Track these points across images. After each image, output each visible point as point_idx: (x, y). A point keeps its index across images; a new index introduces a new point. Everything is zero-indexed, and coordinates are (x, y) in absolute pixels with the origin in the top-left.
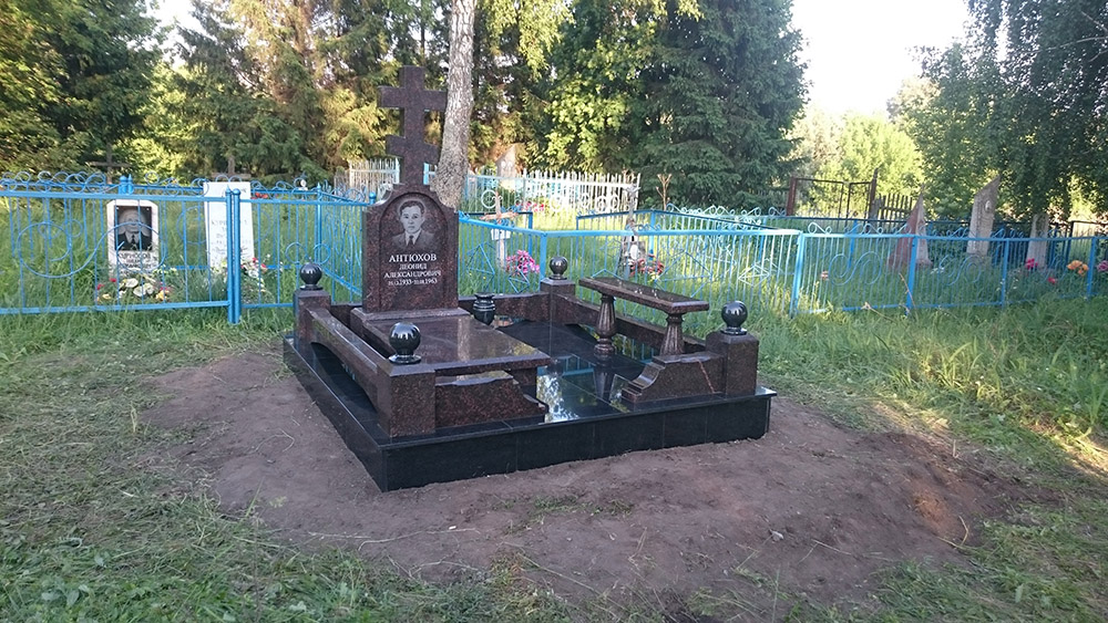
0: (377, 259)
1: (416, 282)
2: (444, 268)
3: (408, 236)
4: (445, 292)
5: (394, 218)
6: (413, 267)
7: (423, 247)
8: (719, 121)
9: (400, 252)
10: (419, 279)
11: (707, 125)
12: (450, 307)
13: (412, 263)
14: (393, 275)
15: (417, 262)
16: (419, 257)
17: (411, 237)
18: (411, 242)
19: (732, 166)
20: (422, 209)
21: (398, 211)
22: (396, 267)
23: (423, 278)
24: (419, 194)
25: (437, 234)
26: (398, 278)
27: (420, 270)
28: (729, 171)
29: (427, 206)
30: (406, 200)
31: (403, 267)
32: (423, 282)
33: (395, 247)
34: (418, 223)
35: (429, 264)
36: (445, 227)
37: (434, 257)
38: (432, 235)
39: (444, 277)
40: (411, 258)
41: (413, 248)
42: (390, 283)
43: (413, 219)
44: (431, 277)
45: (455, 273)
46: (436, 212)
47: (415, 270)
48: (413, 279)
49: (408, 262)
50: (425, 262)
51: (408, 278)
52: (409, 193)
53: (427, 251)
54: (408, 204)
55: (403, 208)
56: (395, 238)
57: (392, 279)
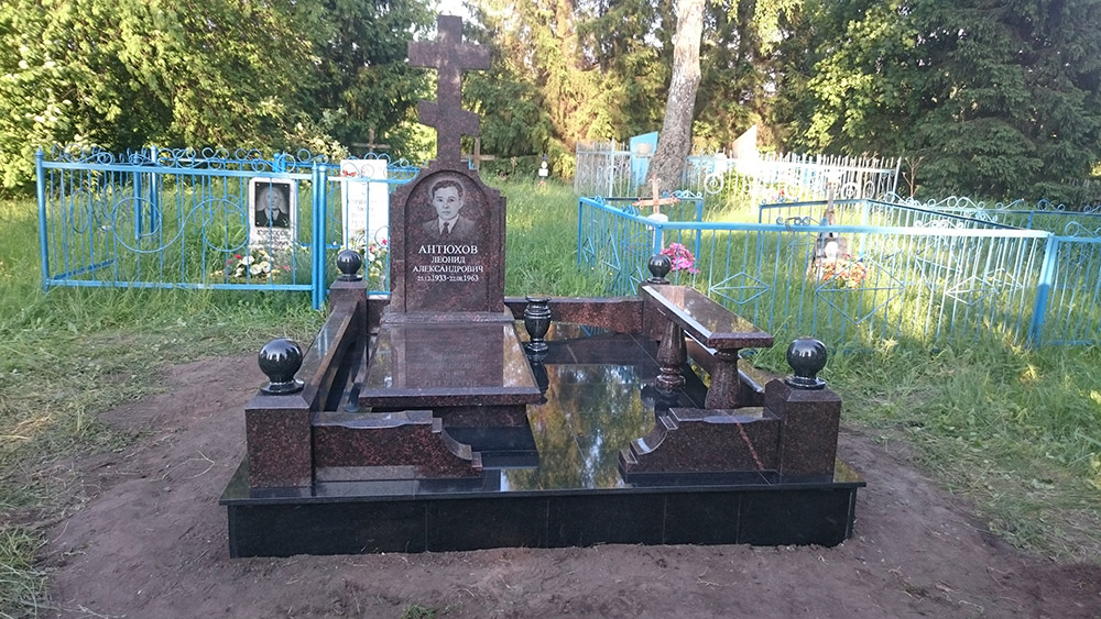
0: (402, 249)
1: (452, 279)
2: (487, 262)
4: (491, 292)
5: (426, 200)
6: (448, 260)
7: (461, 236)
8: (1019, 94)
9: (432, 241)
11: (1002, 100)
12: (494, 311)
13: (447, 255)
14: (424, 269)
15: (453, 255)
16: (456, 249)
17: (446, 225)
18: (446, 230)
20: (460, 191)
21: (430, 193)
22: (427, 259)
23: (460, 273)
24: (455, 172)
25: (480, 221)
26: (430, 273)
27: (457, 264)
28: (1028, 155)
29: (466, 187)
30: (440, 180)
32: (460, 279)
33: (426, 235)
34: (455, 207)
35: (469, 258)
37: (474, 250)
38: (472, 223)
39: (487, 274)
40: (446, 250)
41: (448, 238)
42: (420, 278)
43: (448, 203)
44: (470, 274)
45: (500, 269)
46: (477, 195)
47: (451, 264)
48: (448, 274)
49: (442, 254)
50: (463, 255)
51: (442, 273)
52: (442, 171)
53: (466, 242)
54: (442, 185)
55: (436, 189)
56: (426, 225)
57: (422, 274)
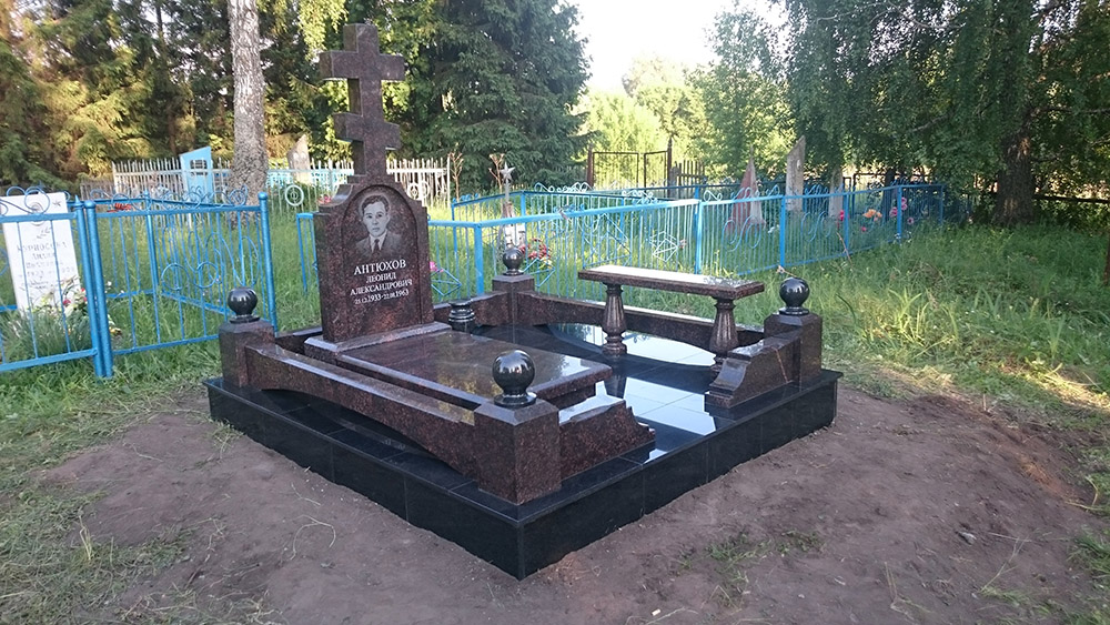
0: (341, 272)
1: (386, 296)
2: (416, 275)
3: (373, 239)
4: (418, 306)
6: (381, 277)
7: (390, 251)
8: (512, 99)
10: (389, 292)
11: (501, 103)
12: (426, 323)
13: (380, 273)
14: (360, 291)
15: (385, 272)
16: (387, 265)
18: (377, 247)
19: (530, 144)
20: (387, 206)
22: (362, 281)
23: (393, 290)
24: (383, 186)
26: (366, 294)
27: (389, 281)
28: (527, 148)
31: (371, 279)
32: (393, 295)
33: (360, 255)
34: (383, 222)
35: (399, 272)
36: (414, 225)
37: (402, 264)
39: (416, 287)
40: (379, 267)
41: (381, 255)
42: (357, 301)
43: (377, 218)
44: (401, 289)
45: (428, 280)
46: (402, 207)
47: (384, 282)
48: (382, 292)
49: (375, 273)
50: (393, 270)
51: (377, 292)
52: (371, 187)
53: (396, 256)
54: (370, 201)
55: (365, 205)
56: (359, 244)
57: (359, 296)
